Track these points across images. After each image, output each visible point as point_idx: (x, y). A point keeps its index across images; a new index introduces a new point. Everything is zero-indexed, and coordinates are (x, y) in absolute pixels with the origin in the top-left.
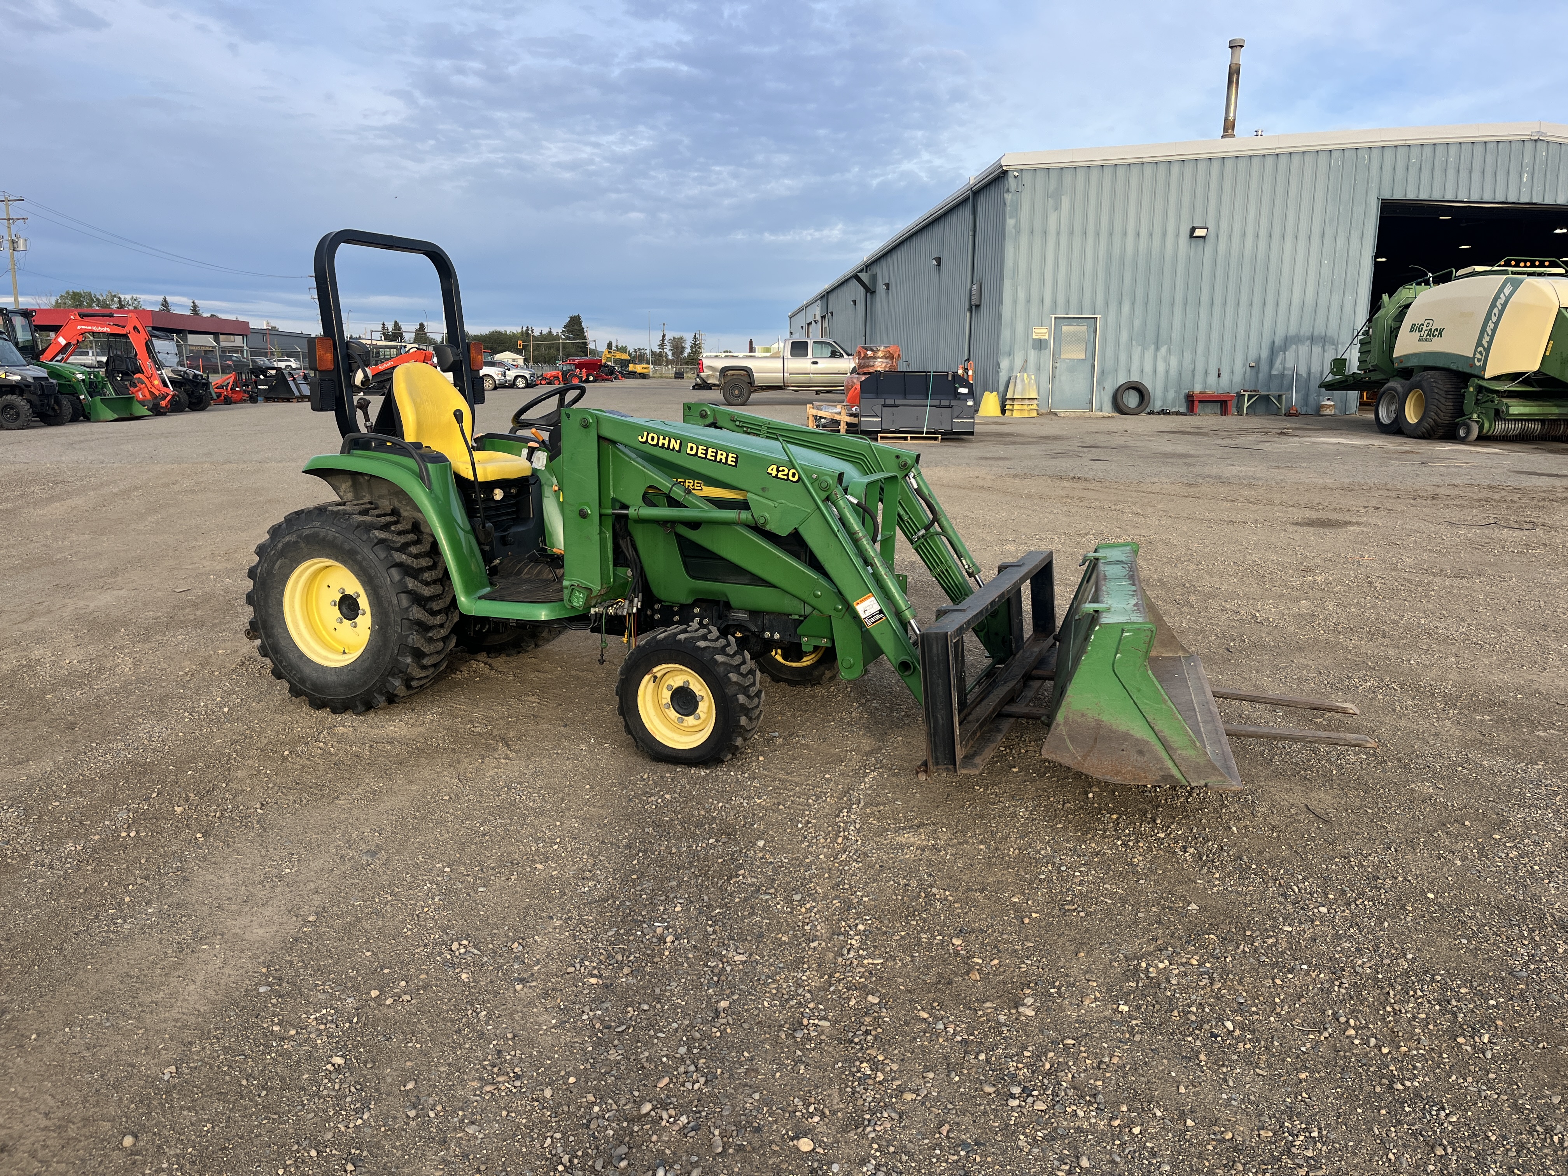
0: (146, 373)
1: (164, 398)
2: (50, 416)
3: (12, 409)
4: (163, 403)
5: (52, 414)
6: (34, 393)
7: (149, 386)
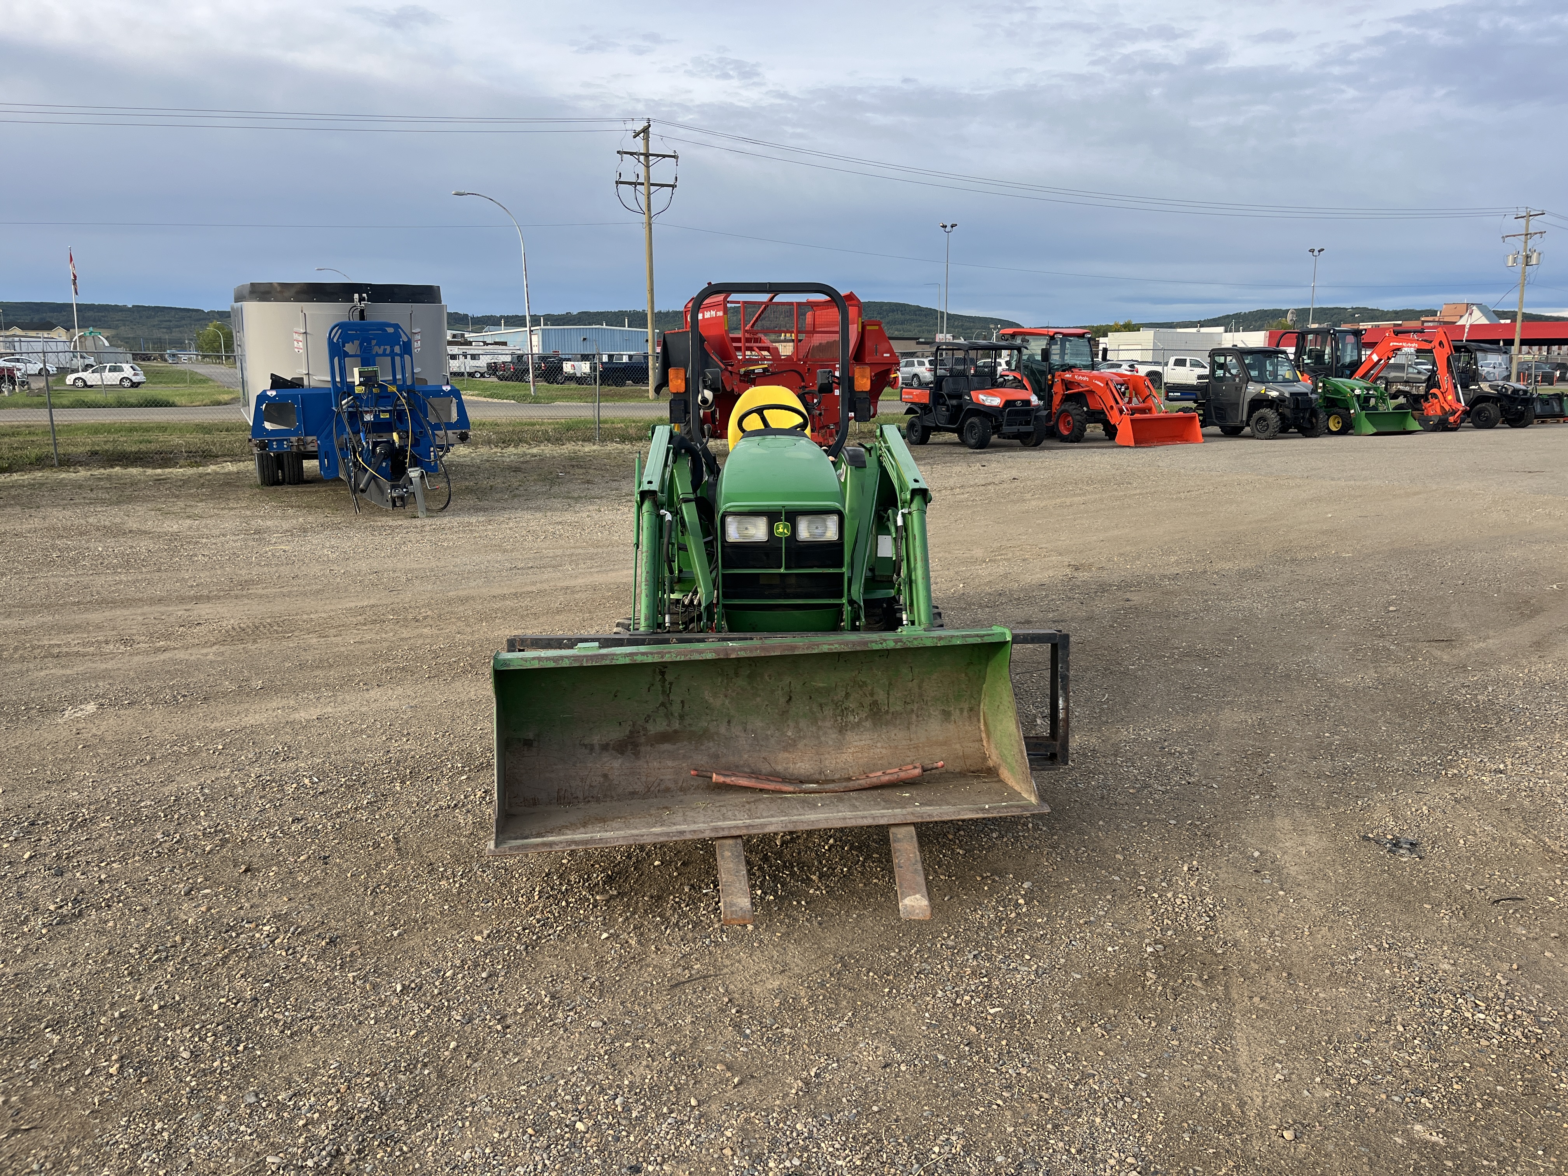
0: (1440, 388)
1: (1454, 413)
2: (1306, 428)
3: (1265, 421)
4: (1451, 419)
5: (1309, 426)
6: (1288, 408)
7: (1442, 400)
